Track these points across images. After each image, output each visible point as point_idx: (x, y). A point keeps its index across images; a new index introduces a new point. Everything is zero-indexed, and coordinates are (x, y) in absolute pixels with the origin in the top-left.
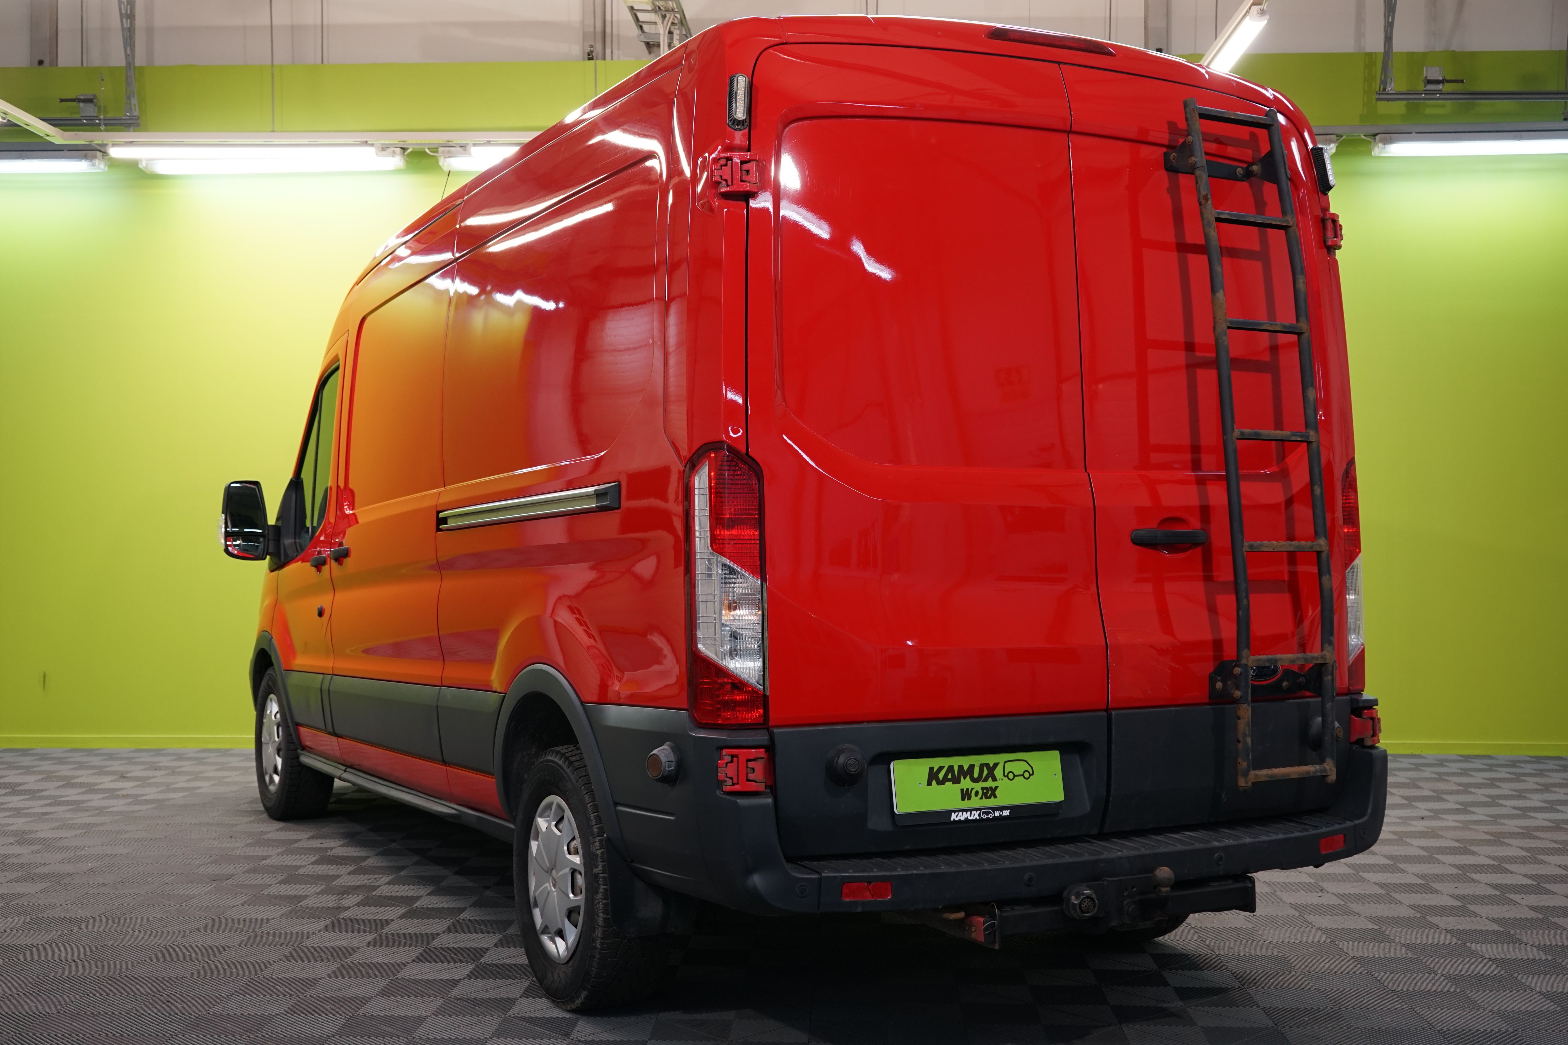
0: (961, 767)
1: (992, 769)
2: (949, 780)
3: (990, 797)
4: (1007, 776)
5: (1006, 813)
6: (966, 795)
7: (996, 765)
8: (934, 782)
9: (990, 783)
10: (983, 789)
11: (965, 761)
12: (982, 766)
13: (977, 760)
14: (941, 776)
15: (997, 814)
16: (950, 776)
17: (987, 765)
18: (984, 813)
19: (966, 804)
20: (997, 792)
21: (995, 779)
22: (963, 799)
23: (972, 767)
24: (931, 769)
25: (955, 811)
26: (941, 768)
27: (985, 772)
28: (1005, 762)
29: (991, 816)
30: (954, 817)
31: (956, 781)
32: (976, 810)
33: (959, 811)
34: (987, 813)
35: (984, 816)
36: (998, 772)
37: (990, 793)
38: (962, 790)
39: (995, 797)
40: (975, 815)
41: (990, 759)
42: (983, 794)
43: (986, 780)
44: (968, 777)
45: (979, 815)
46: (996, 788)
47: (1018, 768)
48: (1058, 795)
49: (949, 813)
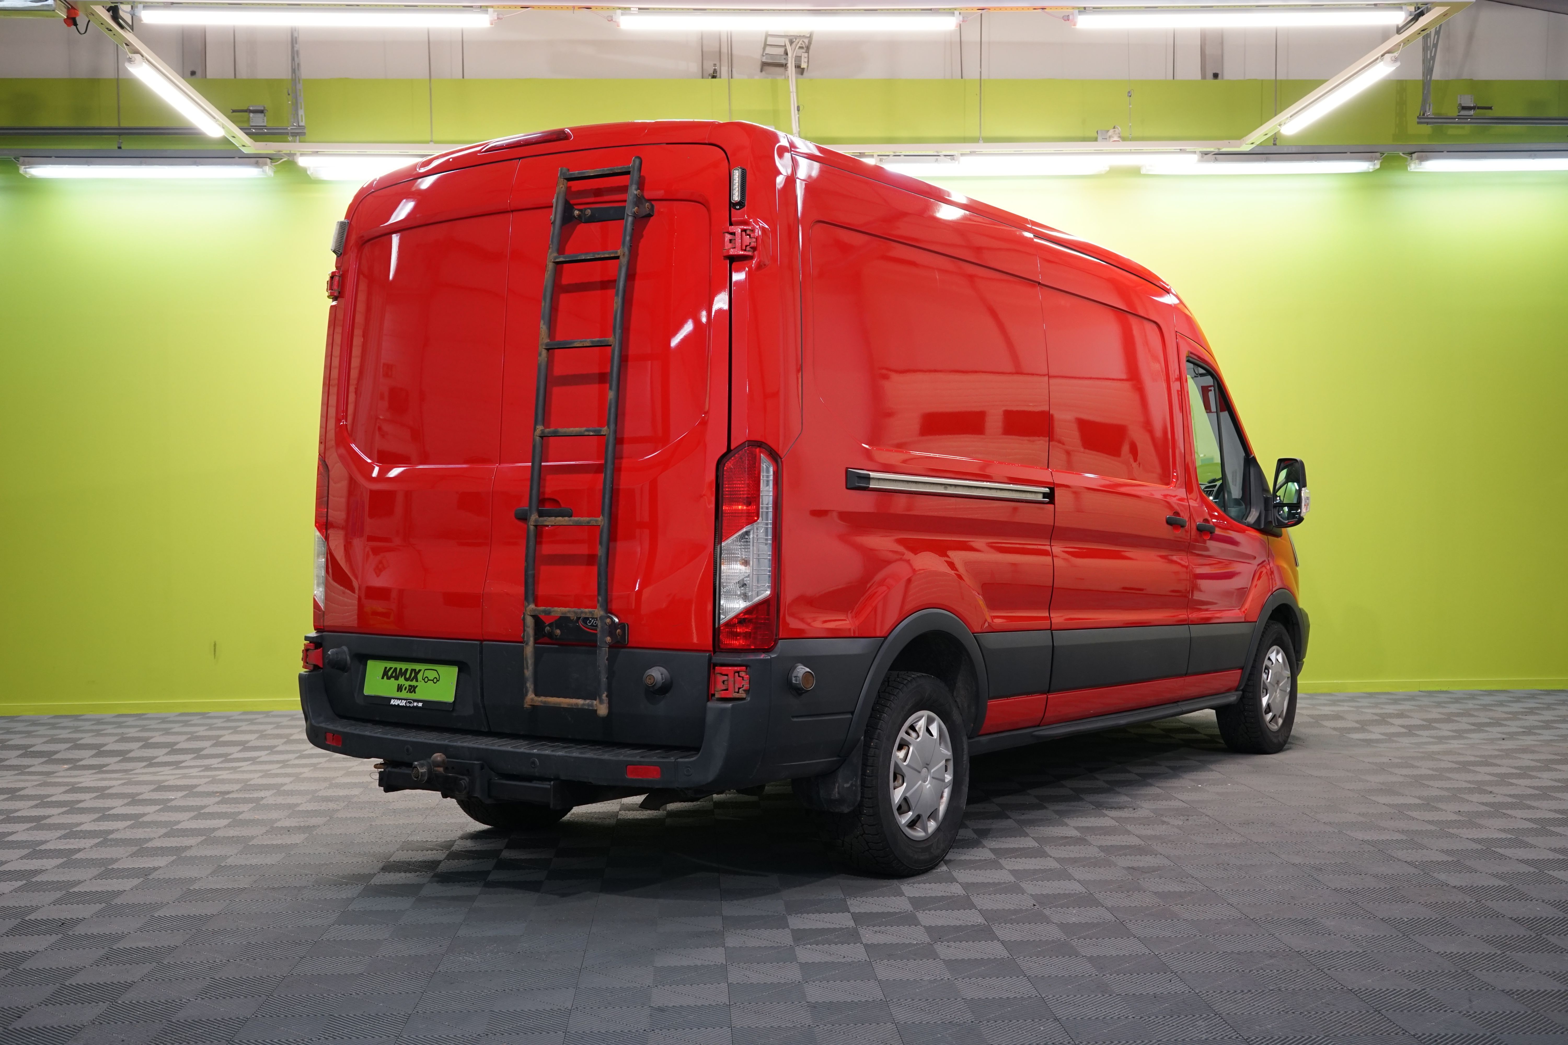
0: (401, 669)
1: (417, 673)
2: (393, 677)
3: (412, 692)
4: (424, 680)
5: (420, 705)
6: (400, 688)
7: (420, 671)
8: (385, 677)
9: (414, 683)
10: (410, 686)
11: (403, 666)
12: (412, 670)
13: (410, 666)
14: (390, 673)
15: (415, 704)
16: (394, 675)
17: (415, 670)
18: (409, 702)
19: (399, 695)
20: (416, 690)
21: (417, 681)
22: (398, 691)
23: (407, 670)
24: (386, 668)
25: (394, 698)
26: (391, 668)
27: (413, 675)
28: (426, 670)
29: (411, 705)
30: (393, 702)
31: (397, 678)
32: (405, 699)
33: (395, 699)
34: (410, 703)
35: (408, 705)
36: (420, 676)
37: (412, 689)
38: (399, 685)
39: (415, 693)
40: (403, 703)
41: (417, 667)
42: (409, 690)
43: (412, 681)
44: (403, 677)
45: (406, 703)
46: (417, 686)
47: (431, 675)
48: (449, 697)
49: (390, 699)
